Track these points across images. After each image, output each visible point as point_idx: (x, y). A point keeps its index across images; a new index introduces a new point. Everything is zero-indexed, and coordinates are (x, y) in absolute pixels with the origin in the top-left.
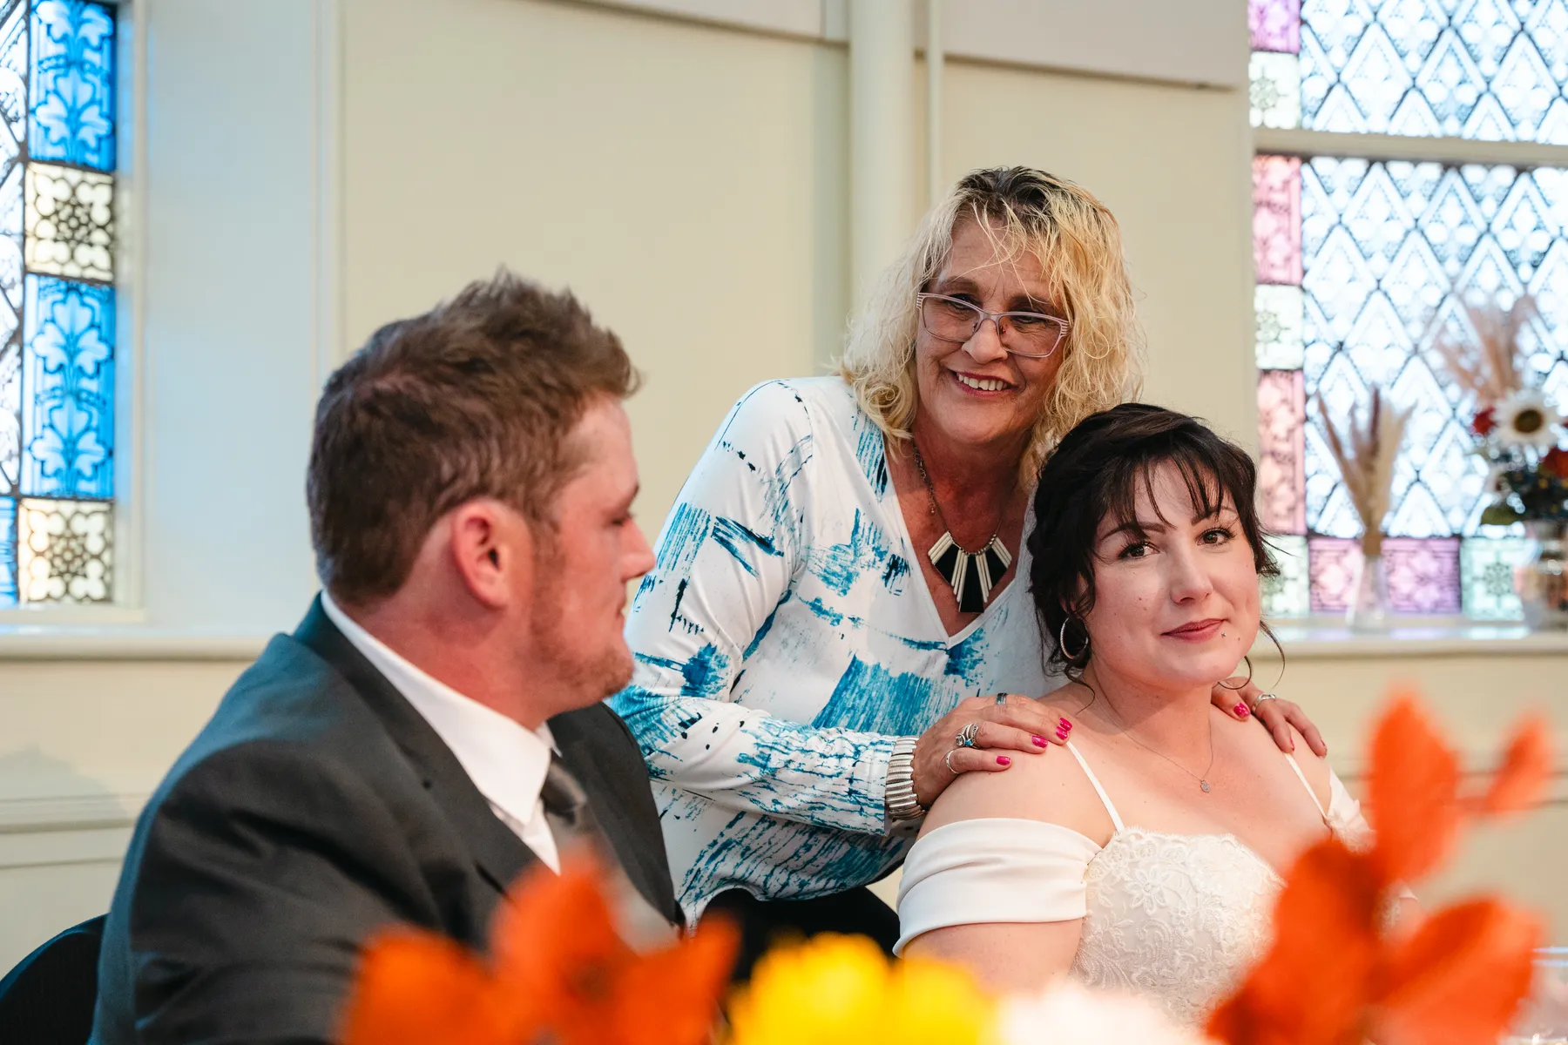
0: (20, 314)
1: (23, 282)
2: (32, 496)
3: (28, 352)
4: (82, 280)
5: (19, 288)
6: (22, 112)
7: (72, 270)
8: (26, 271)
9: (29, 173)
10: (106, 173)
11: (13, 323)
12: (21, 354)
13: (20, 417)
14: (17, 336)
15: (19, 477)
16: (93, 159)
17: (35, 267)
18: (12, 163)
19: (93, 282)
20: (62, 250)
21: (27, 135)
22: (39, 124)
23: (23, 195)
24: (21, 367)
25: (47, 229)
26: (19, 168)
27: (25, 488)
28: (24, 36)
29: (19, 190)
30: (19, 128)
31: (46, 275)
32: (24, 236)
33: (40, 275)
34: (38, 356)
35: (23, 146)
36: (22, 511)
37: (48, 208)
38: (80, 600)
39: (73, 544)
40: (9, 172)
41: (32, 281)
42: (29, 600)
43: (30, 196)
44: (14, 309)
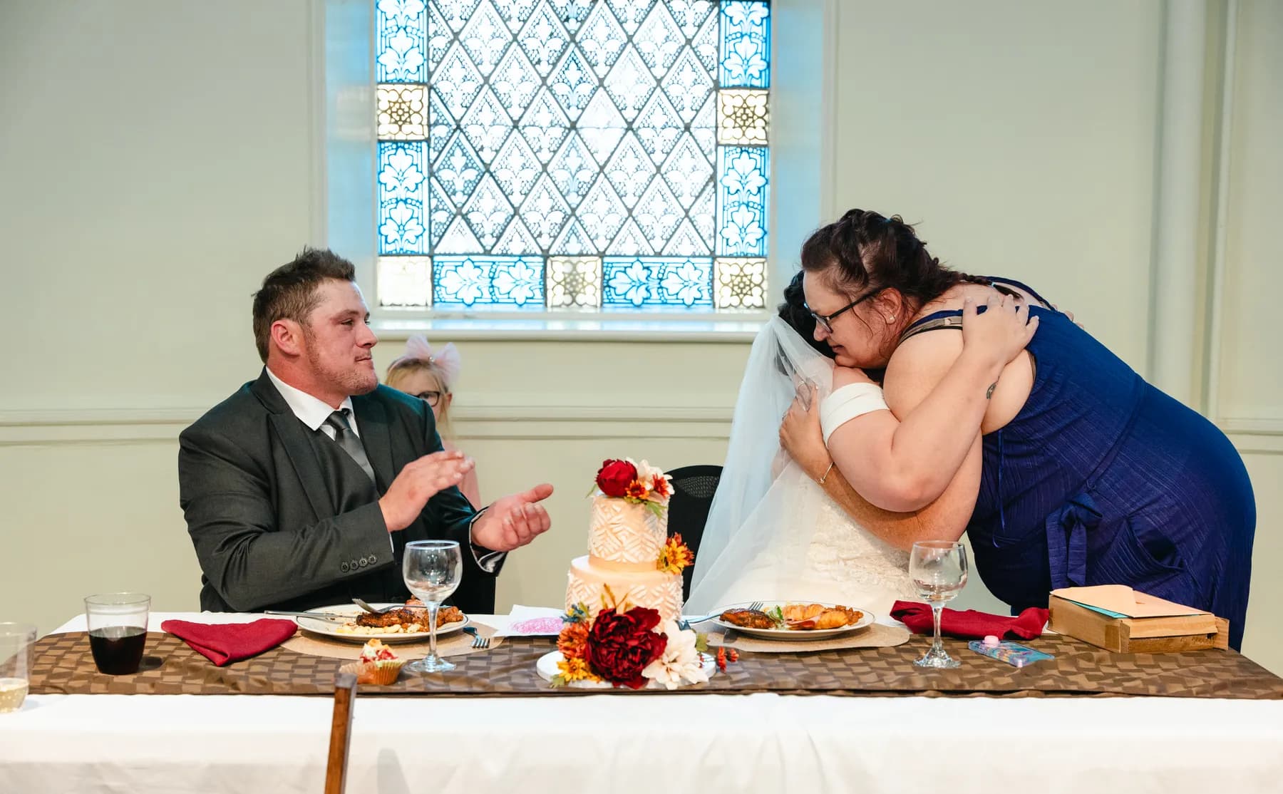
0: (714, 167)
1: (716, 150)
2: (722, 256)
3: (719, 186)
4: (750, 146)
5: (714, 153)
6: (716, 65)
7: (744, 141)
8: (718, 144)
9: (719, 94)
10: (765, 89)
11: (711, 171)
12: (715, 186)
13: (715, 218)
14: (713, 178)
15: (714, 247)
16: (757, 83)
17: (722, 142)
18: (710, 91)
19: (755, 146)
20: (739, 132)
21: (718, 76)
22: (725, 69)
23: (716, 106)
24: (716, 192)
25: (730, 123)
26: (714, 93)
27: (718, 253)
28: (717, 25)
29: (714, 104)
30: (714, 74)
31: (729, 145)
32: (717, 127)
33: (725, 146)
34: (724, 187)
35: (716, 82)
36: (716, 263)
37: (729, 111)
38: (748, 307)
39: (745, 279)
40: (708, 96)
41: (721, 149)
42: (720, 307)
43: (720, 105)
44: (711, 164)
